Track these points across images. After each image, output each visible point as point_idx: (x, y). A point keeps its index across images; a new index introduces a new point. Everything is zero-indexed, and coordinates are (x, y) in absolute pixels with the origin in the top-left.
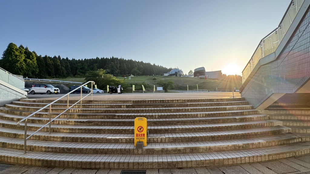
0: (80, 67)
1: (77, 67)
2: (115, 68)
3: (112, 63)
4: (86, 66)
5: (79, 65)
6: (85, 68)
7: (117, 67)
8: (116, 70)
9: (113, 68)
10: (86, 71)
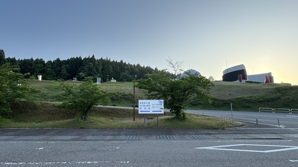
0: (40, 69)
1: (34, 70)
2: (95, 71)
3: (91, 63)
4: (50, 68)
5: (38, 66)
6: (46, 71)
7: (97, 70)
8: (96, 74)
9: (91, 71)
10: (47, 75)
